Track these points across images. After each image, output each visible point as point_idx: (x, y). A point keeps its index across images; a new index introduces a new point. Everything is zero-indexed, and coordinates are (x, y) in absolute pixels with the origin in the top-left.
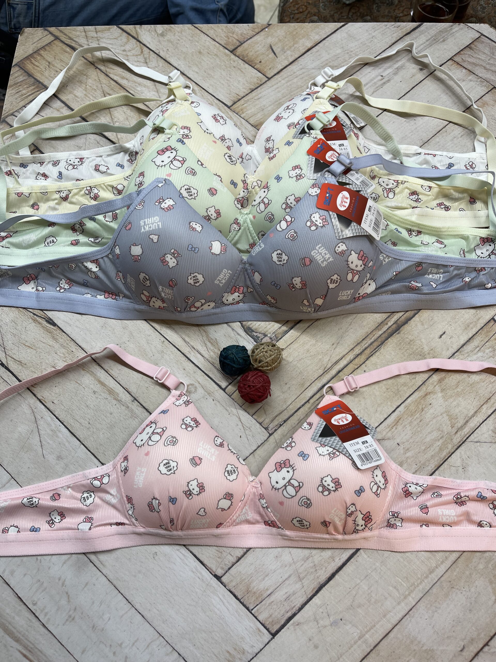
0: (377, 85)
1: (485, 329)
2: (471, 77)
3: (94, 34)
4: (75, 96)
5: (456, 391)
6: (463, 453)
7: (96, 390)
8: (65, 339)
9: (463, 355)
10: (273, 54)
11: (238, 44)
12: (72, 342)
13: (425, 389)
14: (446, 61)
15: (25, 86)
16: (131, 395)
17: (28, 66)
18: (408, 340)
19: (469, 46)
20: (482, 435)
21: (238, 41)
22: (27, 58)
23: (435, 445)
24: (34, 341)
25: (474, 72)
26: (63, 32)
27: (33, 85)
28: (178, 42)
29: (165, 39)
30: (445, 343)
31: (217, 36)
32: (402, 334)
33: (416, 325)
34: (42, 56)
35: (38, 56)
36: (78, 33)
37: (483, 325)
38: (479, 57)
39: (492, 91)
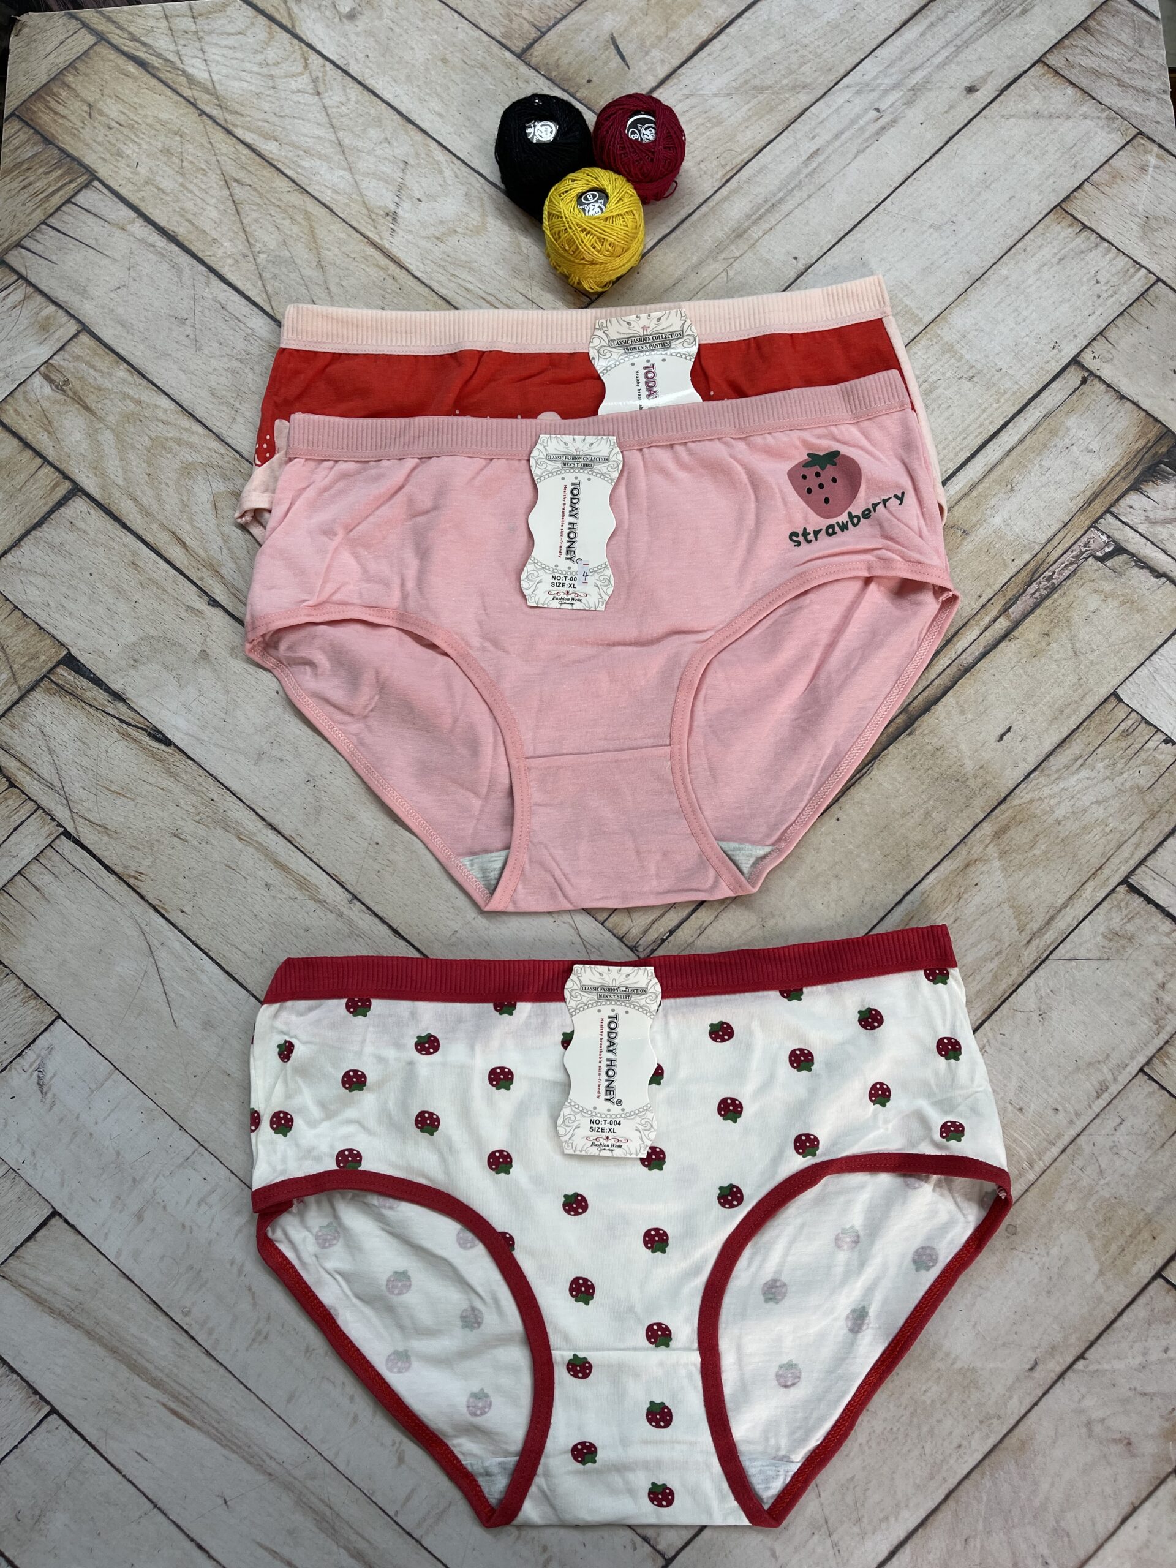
0: (866, 135)
1: (1097, 718)
2: (1088, 107)
3: (187, 23)
4: (159, 189)
5: (1030, 855)
6: (1041, 983)
7: (271, 881)
8: (195, 774)
9: (1049, 776)
10: (618, 57)
11: (534, 34)
12: (210, 780)
13: (964, 853)
14: (1028, 66)
15: (41, 170)
16: (347, 890)
17: (40, 118)
18: (929, 747)
19: (1084, 25)
20: (1081, 944)
21: (534, 25)
22: (37, 95)
23: (984, 970)
24: (128, 781)
25: (1094, 95)
26: (114, 22)
27: (58, 165)
28: (391, 34)
29: (359, 29)
30: (1010, 752)
31: (482, 14)
32: (917, 736)
33: (949, 714)
34: (73, 89)
35: (61, 91)
36: (151, 23)
37: (1092, 709)
38: (1106, 52)
39: (1135, 142)
